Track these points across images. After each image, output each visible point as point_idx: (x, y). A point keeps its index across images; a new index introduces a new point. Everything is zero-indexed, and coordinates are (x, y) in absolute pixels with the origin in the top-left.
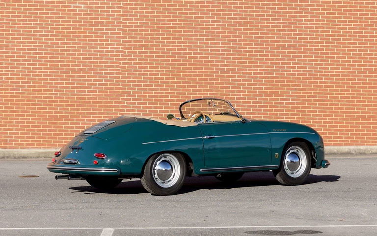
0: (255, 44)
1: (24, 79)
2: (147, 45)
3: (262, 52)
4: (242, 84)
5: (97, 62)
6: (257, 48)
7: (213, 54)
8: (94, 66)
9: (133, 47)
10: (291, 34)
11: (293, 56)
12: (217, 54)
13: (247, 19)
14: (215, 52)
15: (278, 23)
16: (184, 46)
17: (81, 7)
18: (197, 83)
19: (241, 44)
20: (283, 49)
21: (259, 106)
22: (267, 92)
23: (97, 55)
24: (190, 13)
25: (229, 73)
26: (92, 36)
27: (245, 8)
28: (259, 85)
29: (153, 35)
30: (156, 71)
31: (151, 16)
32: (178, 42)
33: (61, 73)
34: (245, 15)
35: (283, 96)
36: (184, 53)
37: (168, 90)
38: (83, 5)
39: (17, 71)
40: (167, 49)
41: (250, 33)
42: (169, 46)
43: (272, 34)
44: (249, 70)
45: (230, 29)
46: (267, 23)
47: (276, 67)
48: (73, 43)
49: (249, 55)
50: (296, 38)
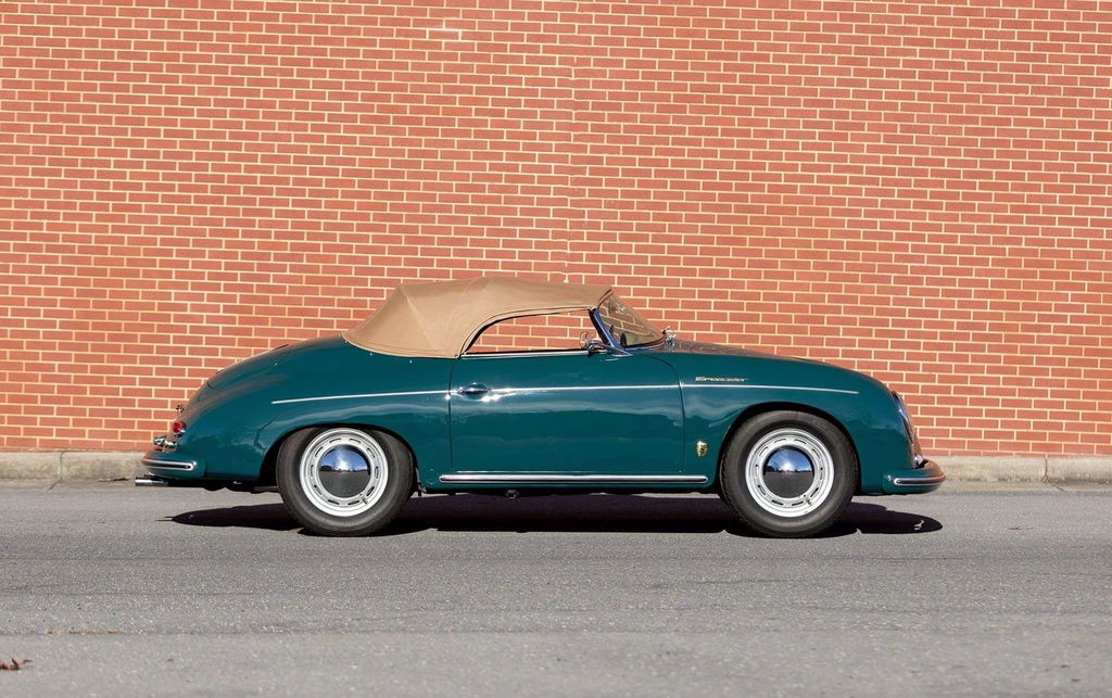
0: (967, 153)
1: (284, 246)
2: (649, 152)
3: (989, 175)
4: (925, 270)
5: (498, 200)
6: (974, 164)
7: (843, 180)
8: (491, 211)
9: (605, 155)
10: (1072, 124)
11: (1079, 190)
12: (853, 180)
13: (944, 76)
14: (848, 175)
15: (1035, 90)
16: (756, 155)
17: (455, 36)
18: (794, 265)
19: (925, 151)
20: (1048, 167)
21: (976, 337)
22: (1000, 295)
23: (499, 178)
24: (776, 59)
25: (889, 236)
26: (484, 123)
27: (939, 43)
28: (979, 273)
29: (666, 120)
30: (672, 228)
31: (662, 65)
32: (740, 144)
33: (393, 229)
34: (938, 65)
35: (1048, 308)
36: (756, 177)
37: (709, 284)
38: (460, 31)
39: (262, 224)
40: (707, 164)
41: (952, 120)
42: (714, 154)
43: (1017, 122)
44: (948, 228)
45: (894, 107)
46: (1002, 89)
47: (1029, 220)
48: (428, 143)
49: (950, 185)
50: (1088, 135)
